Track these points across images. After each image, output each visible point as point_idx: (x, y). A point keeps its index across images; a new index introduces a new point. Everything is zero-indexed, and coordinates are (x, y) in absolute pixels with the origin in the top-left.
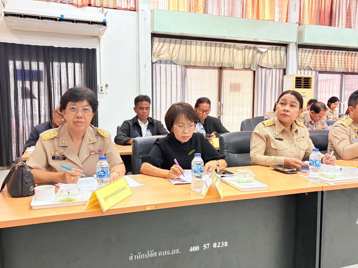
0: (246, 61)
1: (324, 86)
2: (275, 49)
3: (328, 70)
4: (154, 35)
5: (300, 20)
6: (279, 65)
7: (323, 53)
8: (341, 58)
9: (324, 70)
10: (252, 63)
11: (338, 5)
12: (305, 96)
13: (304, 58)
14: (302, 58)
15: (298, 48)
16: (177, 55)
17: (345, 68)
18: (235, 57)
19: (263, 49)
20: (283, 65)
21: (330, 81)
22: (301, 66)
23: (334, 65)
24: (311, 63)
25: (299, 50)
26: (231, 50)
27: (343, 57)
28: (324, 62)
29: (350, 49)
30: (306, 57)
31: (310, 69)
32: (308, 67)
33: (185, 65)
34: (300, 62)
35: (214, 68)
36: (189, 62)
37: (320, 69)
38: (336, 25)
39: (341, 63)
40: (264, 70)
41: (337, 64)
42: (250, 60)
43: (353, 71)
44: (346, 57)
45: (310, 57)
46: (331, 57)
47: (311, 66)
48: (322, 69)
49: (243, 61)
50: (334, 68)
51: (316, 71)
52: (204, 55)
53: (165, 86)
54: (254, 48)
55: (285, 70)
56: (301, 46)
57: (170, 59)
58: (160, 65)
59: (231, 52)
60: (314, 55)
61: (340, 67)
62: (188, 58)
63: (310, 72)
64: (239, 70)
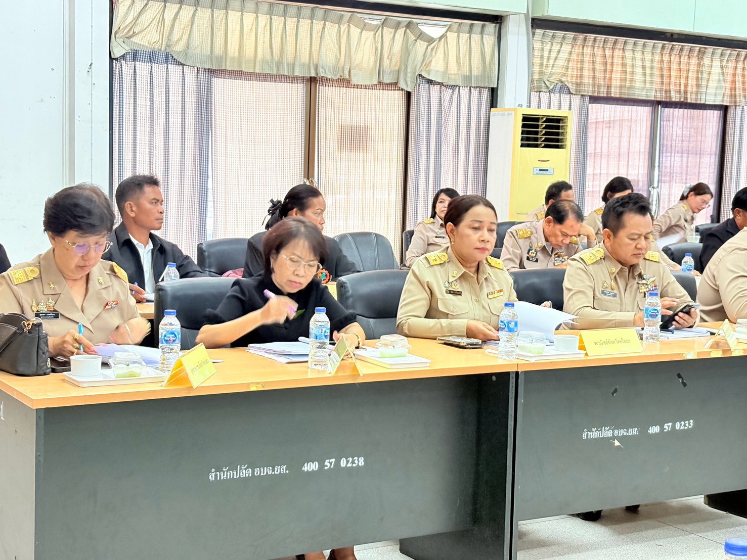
0: (386, 62)
1: (606, 140)
2: (467, 28)
3: (615, 93)
6: (477, 77)
7: (601, 46)
8: (652, 61)
9: (603, 94)
10: (403, 68)
12: (547, 170)
13: (548, 59)
14: (542, 57)
15: (532, 26)
16: (185, 37)
17: (661, 90)
18: (353, 50)
19: (433, 28)
20: (490, 78)
21: (621, 127)
22: (540, 80)
23: (632, 80)
24: (570, 72)
25: (534, 34)
26: (344, 28)
27: (657, 57)
28: (605, 71)
29: (675, 37)
30: (554, 55)
31: (564, 89)
32: (560, 84)
33: (209, 69)
34: (536, 69)
35: (293, 79)
36: (220, 59)
37: (594, 91)
39: (652, 75)
40: (435, 89)
41: (639, 77)
42: (396, 59)
43: (682, 100)
44: (666, 58)
45: (566, 56)
46: (623, 58)
47: (568, 82)
48: (599, 92)
49: (376, 61)
50: (631, 88)
51: (582, 95)
52: (263, 38)
53: (148, 129)
54: (408, 25)
55: (493, 92)
56: (538, 23)
57: (163, 49)
58: (133, 66)
59: (342, 34)
60: (577, 50)
61: (648, 85)
62: (218, 50)
63: (565, 98)
64: (366, 87)
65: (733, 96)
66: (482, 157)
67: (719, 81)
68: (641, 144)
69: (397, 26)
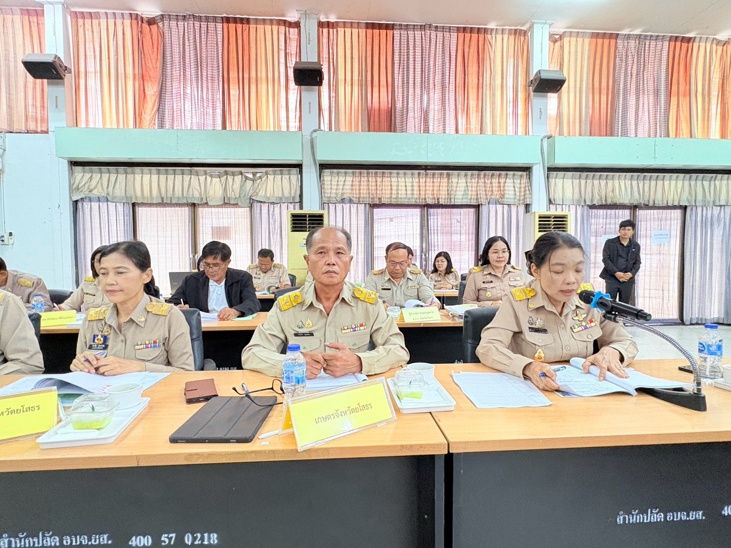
2: (278, 172)
3: (385, 201)
4: (74, 163)
7: (373, 176)
8: (412, 182)
14: (333, 184)
15: (321, 169)
17: (419, 198)
22: (334, 197)
23: (397, 194)
24: (354, 192)
25: (322, 172)
27: (416, 180)
28: (377, 189)
29: (429, 167)
32: (348, 199)
37: (371, 201)
39: (412, 190)
41: (402, 192)
42: (237, 191)
43: (436, 203)
44: (422, 180)
45: (350, 183)
46: (390, 181)
47: (353, 197)
48: (374, 201)
49: (222, 193)
51: (364, 204)
54: (241, 173)
59: (201, 180)
60: (357, 179)
61: (410, 196)
62: (130, 192)
64: (217, 206)
65: (477, 199)
67: (465, 190)
69: (234, 173)
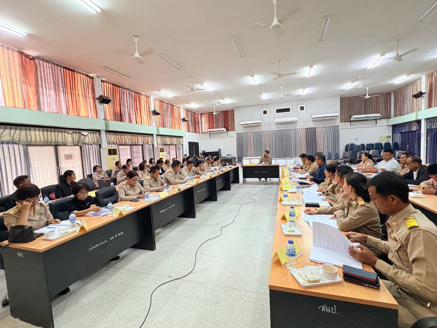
0: (75, 140)
1: (123, 152)
2: (92, 133)
5: (105, 118)
6: (96, 142)
8: (129, 138)
9: (121, 144)
10: (79, 141)
11: (123, 110)
12: (114, 159)
14: (109, 138)
17: (132, 143)
18: (66, 138)
19: (85, 133)
20: (99, 142)
21: (125, 150)
22: (109, 142)
23: (126, 141)
24: (114, 140)
26: (63, 134)
28: (121, 140)
29: (133, 133)
30: (111, 137)
31: (114, 143)
33: (27, 145)
34: (108, 140)
35: (51, 145)
36: (30, 142)
38: (124, 121)
40: (87, 145)
41: (127, 141)
42: (77, 140)
44: (132, 137)
45: (113, 137)
46: (124, 137)
50: (126, 142)
51: (118, 145)
54: (79, 133)
55: (100, 145)
57: (11, 140)
58: (2, 145)
60: (115, 136)
62: (29, 139)
63: (114, 145)
64: (70, 146)
65: (144, 143)
66: (99, 158)
67: (141, 140)
68: (129, 152)
69: (76, 133)
